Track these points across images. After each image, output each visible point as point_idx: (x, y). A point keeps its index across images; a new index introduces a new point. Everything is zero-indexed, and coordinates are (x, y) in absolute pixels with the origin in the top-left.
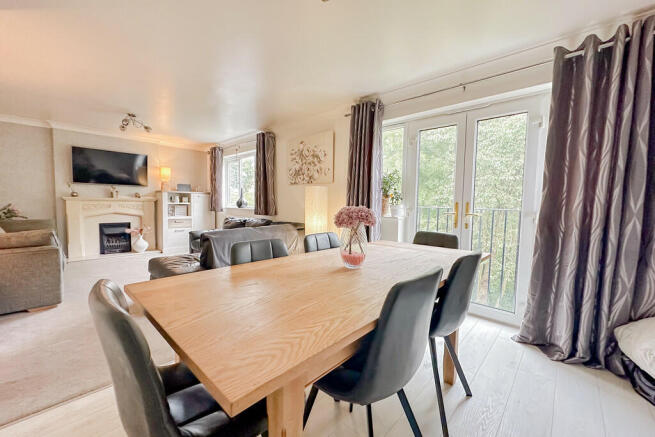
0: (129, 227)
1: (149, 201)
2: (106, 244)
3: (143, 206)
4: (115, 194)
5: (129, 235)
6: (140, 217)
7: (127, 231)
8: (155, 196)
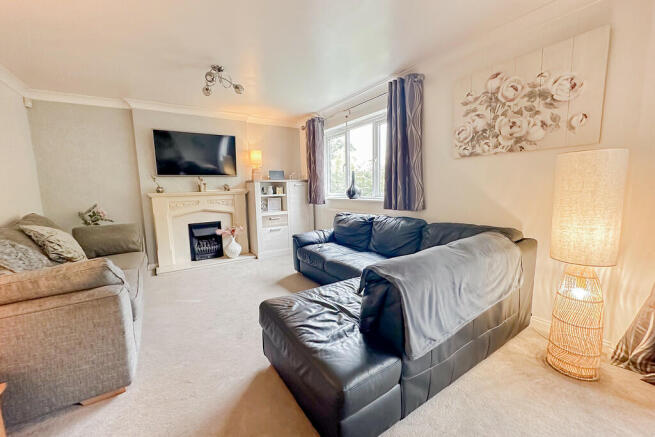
0: (220, 227)
1: (240, 194)
2: (197, 248)
3: (233, 200)
4: (202, 187)
5: (220, 237)
6: (231, 214)
7: (218, 232)
8: (246, 187)
